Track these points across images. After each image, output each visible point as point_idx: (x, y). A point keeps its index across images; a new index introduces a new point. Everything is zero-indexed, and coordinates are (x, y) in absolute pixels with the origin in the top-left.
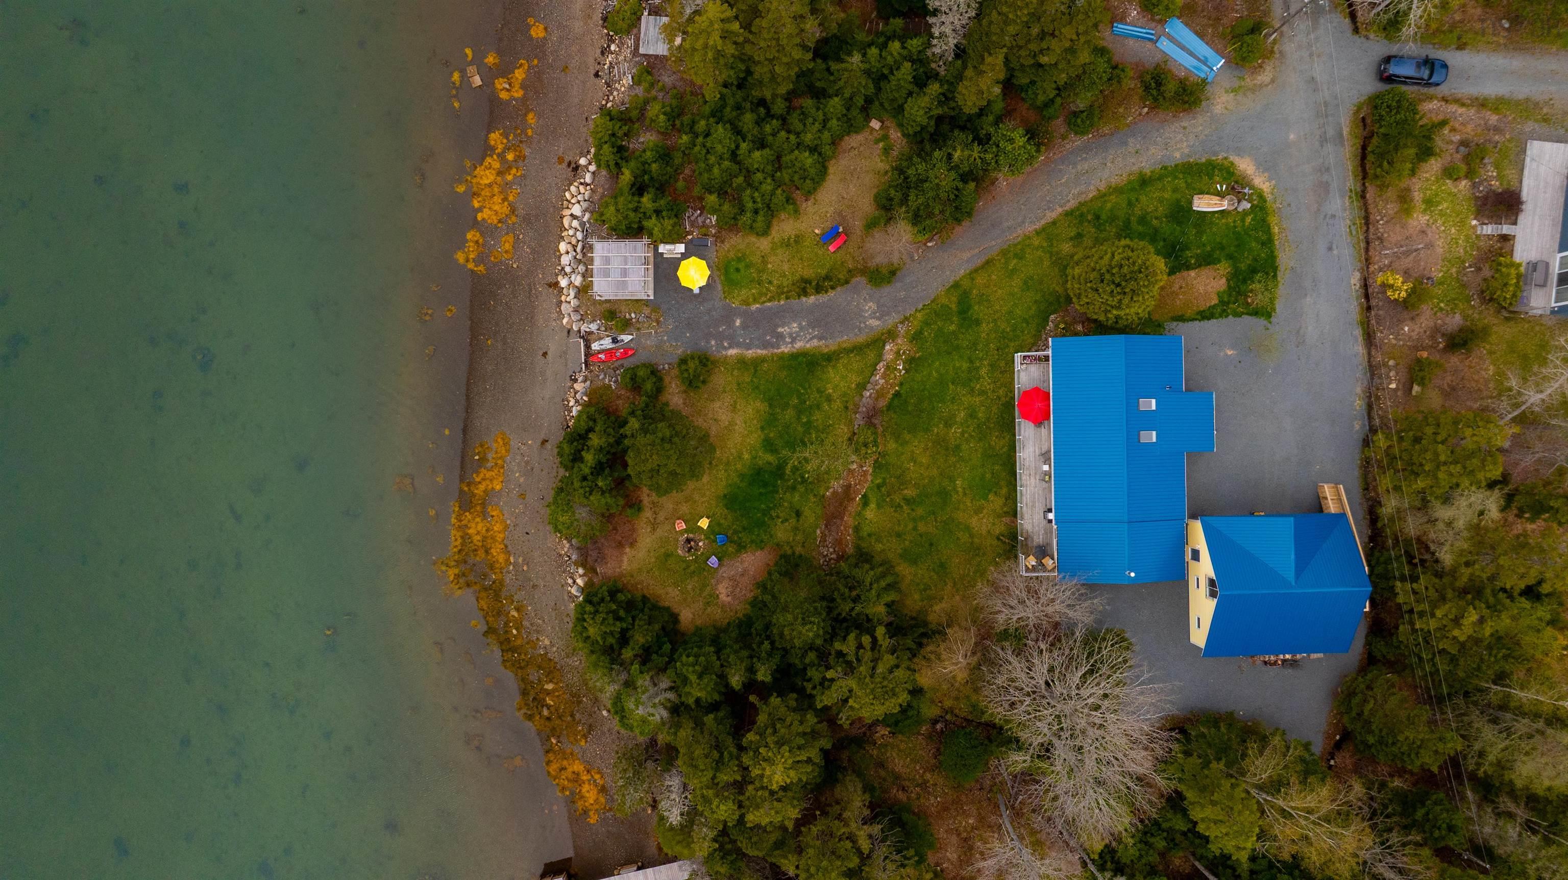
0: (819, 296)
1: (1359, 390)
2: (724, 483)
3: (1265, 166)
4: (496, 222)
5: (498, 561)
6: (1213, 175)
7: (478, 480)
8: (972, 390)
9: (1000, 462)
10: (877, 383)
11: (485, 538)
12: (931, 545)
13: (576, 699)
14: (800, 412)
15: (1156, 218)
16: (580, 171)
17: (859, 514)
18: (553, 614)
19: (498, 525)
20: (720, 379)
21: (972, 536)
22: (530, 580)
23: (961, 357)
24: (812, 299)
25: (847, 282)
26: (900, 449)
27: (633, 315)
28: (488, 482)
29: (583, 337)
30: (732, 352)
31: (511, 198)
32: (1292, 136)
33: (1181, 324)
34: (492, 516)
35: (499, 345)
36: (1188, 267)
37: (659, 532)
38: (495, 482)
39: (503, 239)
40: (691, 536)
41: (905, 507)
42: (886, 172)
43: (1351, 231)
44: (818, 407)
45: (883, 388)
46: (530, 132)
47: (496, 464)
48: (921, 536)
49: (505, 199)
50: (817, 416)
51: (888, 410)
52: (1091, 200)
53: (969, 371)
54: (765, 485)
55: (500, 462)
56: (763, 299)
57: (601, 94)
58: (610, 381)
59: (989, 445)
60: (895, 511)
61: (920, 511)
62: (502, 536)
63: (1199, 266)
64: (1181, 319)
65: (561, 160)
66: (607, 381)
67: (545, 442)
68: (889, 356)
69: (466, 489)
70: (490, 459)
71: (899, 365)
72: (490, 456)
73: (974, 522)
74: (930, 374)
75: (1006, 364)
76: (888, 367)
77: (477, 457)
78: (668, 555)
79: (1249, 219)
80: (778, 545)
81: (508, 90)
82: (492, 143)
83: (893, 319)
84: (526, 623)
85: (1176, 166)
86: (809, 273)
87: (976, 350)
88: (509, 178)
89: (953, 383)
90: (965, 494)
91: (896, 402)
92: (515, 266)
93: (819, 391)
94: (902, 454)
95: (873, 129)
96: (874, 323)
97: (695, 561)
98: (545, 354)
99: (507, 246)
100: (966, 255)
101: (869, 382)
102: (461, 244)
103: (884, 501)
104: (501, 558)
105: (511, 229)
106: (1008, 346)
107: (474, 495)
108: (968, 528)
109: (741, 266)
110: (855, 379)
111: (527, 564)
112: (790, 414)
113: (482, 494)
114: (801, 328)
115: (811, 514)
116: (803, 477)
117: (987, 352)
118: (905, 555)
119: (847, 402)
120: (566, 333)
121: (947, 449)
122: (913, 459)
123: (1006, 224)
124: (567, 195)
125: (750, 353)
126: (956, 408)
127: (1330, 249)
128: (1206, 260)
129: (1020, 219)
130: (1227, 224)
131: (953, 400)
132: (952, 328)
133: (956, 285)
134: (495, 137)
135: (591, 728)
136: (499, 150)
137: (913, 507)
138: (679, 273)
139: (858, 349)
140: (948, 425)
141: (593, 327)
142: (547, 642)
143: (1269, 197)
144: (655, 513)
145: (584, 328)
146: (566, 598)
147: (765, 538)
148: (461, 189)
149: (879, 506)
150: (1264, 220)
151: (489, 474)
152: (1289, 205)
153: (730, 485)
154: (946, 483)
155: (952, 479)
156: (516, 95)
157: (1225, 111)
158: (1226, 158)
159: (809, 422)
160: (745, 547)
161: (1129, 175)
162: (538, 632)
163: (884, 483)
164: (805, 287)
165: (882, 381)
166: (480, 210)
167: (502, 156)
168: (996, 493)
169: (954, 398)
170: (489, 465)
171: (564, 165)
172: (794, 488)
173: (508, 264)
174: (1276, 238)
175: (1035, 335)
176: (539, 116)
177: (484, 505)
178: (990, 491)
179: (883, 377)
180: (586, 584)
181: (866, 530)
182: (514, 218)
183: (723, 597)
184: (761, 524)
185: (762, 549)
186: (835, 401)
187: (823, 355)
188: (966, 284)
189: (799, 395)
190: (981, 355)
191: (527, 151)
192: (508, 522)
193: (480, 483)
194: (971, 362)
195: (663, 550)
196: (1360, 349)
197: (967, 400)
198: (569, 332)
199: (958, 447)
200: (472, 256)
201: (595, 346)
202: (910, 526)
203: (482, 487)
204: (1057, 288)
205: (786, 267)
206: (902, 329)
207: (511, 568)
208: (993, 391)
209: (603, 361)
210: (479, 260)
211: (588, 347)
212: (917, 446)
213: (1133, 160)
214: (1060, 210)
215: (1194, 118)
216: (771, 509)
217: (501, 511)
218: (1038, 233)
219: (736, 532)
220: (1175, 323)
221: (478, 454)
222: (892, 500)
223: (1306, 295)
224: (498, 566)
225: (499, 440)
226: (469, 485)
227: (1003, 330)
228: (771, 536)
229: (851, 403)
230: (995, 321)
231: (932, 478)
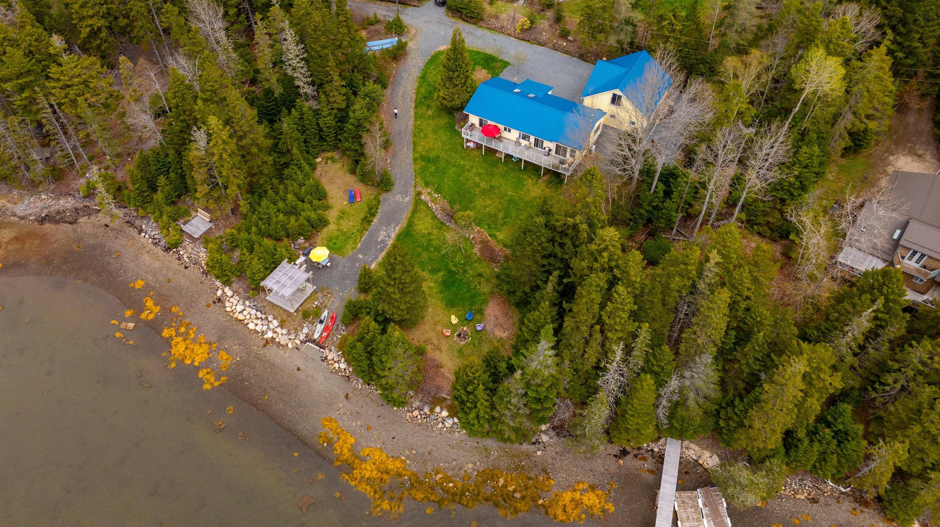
0: (377, 216)
2: (439, 302)
4: (207, 356)
5: (398, 468)
7: (339, 451)
8: (468, 170)
11: (378, 469)
13: (518, 468)
14: (427, 250)
16: (222, 299)
17: (498, 241)
18: (455, 451)
19: (376, 454)
21: (540, 198)
22: (424, 454)
23: (449, 169)
24: (375, 220)
25: (379, 202)
27: (316, 303)
28: (345, 446)
29: (306, 341)
30: (374, 265)
31: (203, 341)
34: (368, 455)
35: (272, 393)
37: (444, 348)
38: (349, 441)
39: (219, 357)
40: (457, 333)
42: (343, 165)
43: (493, 33)
44: (430, 240)
46: (181, 314)
47: (338, 434)
49: (200, 345)
50: (435, 243)
52: (416, 96)
53: (458, 168)
54: (453, 283)
55: (338, 430)
56: (358, 240)
57: (197, 270)
58: (341, 334)
61: (513, 214)
62: (384, 456)
65: (208, 306)
66: (339, 337)
67: (347, 397)
68: (428, 198)
69: (339, 463)
70: (332, 436)
72: (331, 435)
73: (533, 194)
74: (448, 185)
76: (433, 201)
77: (325, 445)
78: (460, 351)
80: (491, 293)
81: (151, 313)
82: (167, 336)
83: (412, 192)
84: (450, 473)
86: (362, 215)
88: (192, 336)
89: (460, 177)
90: (517, 193)
92: (238, 359)
93: (422, 237)
94: (479, 211)
95: (320, 163)
96: (407, 199)
97: (473, 339)
98: (299, 369)
99: (225, 357)
100: (405, 150)
101: (434, 213)
102: (201, 382)
103: (498, 228)
104: (398, 464)
105: (219, 349)
106: (457, 149)
107: (346, 460)
108: (535, 198)
109: (334, 241)
110: (428, 219)
111: (412, 449)
112: (425, 255)
113: (349, 454)
114: (386, 231)
115: (485, 268)
116: (462, 264)
117: (454, 158)
119: (437, 227)
120: (297, 351)
121: (490, 191)
122: (485, 207)
123: (403, 130)
124: (228, 309)
125: (380, 259)
126: (472, 180)
129: (404, 124)
131: (467, 180)
132: (433, 168)
133: (415, 160)
134: (166, 333)
135: (545, 471)
136: (174, 334)
137: (509, 216)
138: (314, 260)
139: (415, 211)
140: (478, 186)
141: (305, 330)
142: (470, 466)
144: (431, 344)
145: (302, 337)
146: (449, 436)
147: (483, 298)
148: (173, 365)
149: (499, 231)
151: (341, 442)
154: (506, 198)
155: (505, 195)
156: (157, 311)
158: (434, 52)
159: (435, 248)
160: (481, 309)
161: (416, 81)
162: (460, 468)
163: (489, 225)
164: (367, 221)
165: (438, 206)
166: (193, 361)
167: (178, 335)
168: (524, 180)
170: (335, 439)
171: (213, 305)
172: (465, 271)
173: (234, 363)
176: (178, 305)
177: (357, 457)
178: (522, 182)
179: (436, 205)
180: (448, 411)
181: (508, 242)
182: (214, 345)
183: (504, 335)
184: (474, 296)
185: (488, 302)
187: (406, 227)
188: (417, 155)
189: (418, 246)
191: (188, 320)
192: (378, 446)
193: (342, 451)
195: (456, 352)
197: (471, 174)
198: (297, 349)
199: (491, 186)
200: (212, 380)
201: (316, 336)
202: (519, 222)
203: (345, 451)
205: (351, 223)
206: (419, 189)
207: (408, 462)
209: (328, 335)
210: (218, 378)
211: (314, 341)
212: (479, 202)
213: (411, 78)
214: (412, 109)
215: (411, 54)
216: (469, 287)
217: (368, 447)
218: (416, 120)
219: (470, 310)
221: (324, 442)
222: (500, 224)
223: (508, 52)
224: (401, 470)
225: (326, 423)
226: (338, 460)
227: (449, 148)
228: (484, 294)
229: (439, 226)
230: (442, 150)
231: (500, 203)
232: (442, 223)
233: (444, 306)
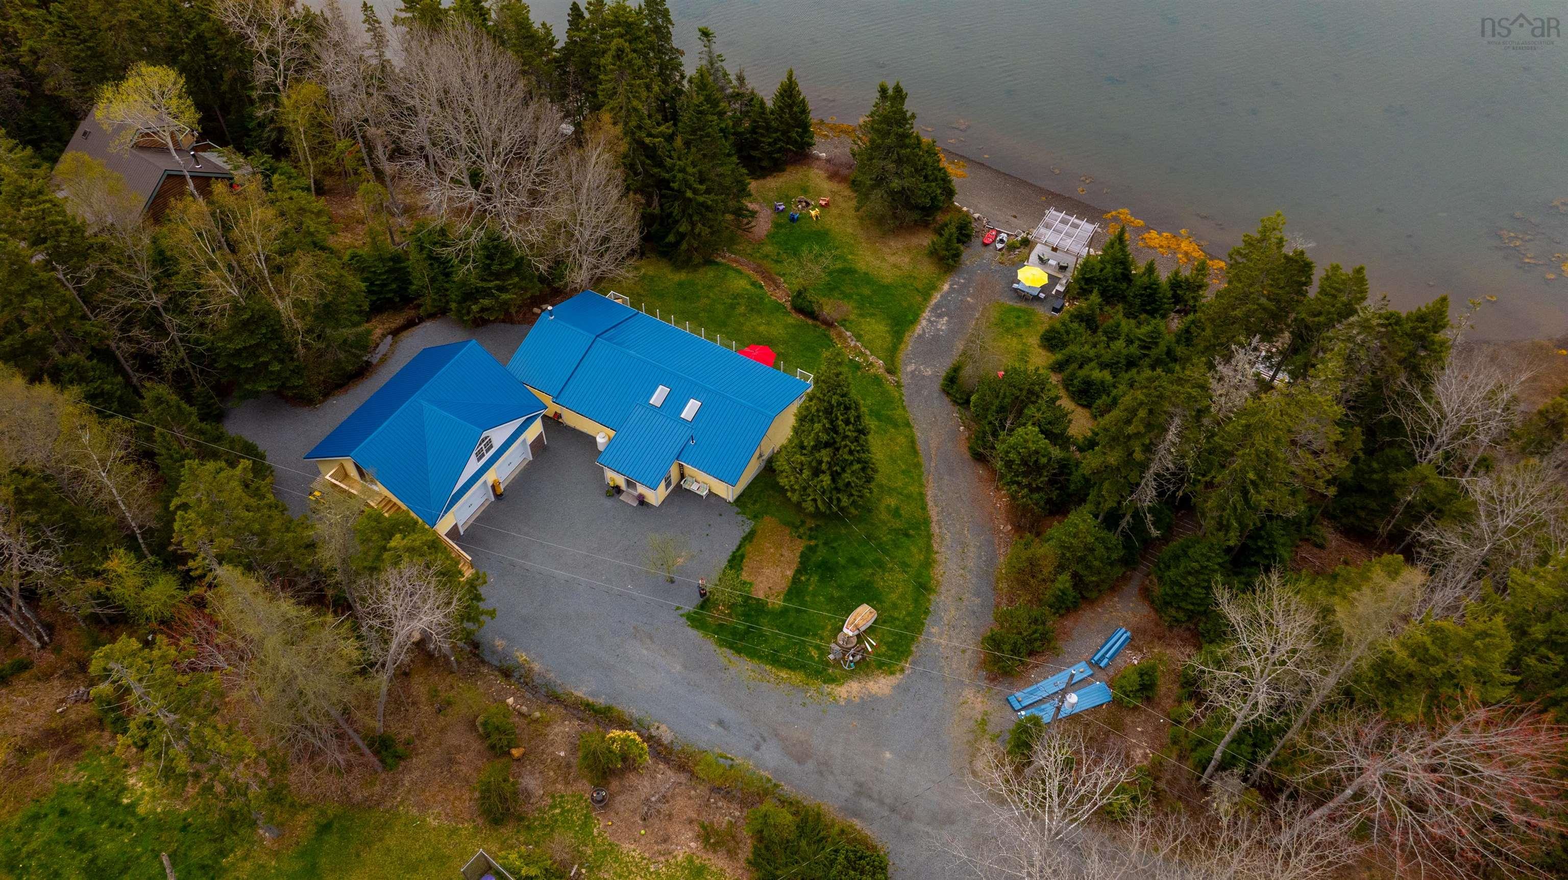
0: (959, 350)
1: (537, 667)
2: (839, 237)
3: (868, 705)
6: (889, 648)
10: (854, 342)
12: (685, 299)
14: (863, 297)
15: (873, 574)
17: (747, 277)
20: (927, 269)
24: (960, 346)
30: (946, 287)
32: (888, 755)
33: (744, 535)
36: (799, 572)
37: (826, 193)
41: (730, 301)
43: (726, 758)
44: (860, 308)
45: (846, 342)
48: (699, 297)
51: (825, 334)
52: (929, 542)
60: (732, 295)
61: (719, 306)
63: (795, 580)
64: (750, 537)
68: (872, 359)
71: (860, 360)
76: (863, 354)
78: (805, 191)
79: (815, 654)
85: (923, 624)
91: (828, 342)
93: (873, 314)
96: (910, 368)
101: (856, 338)
110: (867, 335)
112: (867, 292)
118: (690, 282)
119: (851, 322)
125: (937, 295)
127: (721, 723)
128: (795, 590)
130: (823, 628)
137: (727, 305)
139: (894, 349)
143: (827, 688)
144: (844, 197)
150: (803, 667)
152: (804, 705)
157: (961, 700)
158: (902, 670)
161: (938, 582)
165: (853, 345)
174: (774, 670)
179: (856, 347)
186: (857, 317)
187: (904, 331)
189: (878, 303)
195: (811, 190)
196: (581, 692)
202: (712, 296)
213: (953, 592)
214: (935, 519)
215: (970, 666)
218: (922, 495)
220: (747, 530)
223: (685, 667)
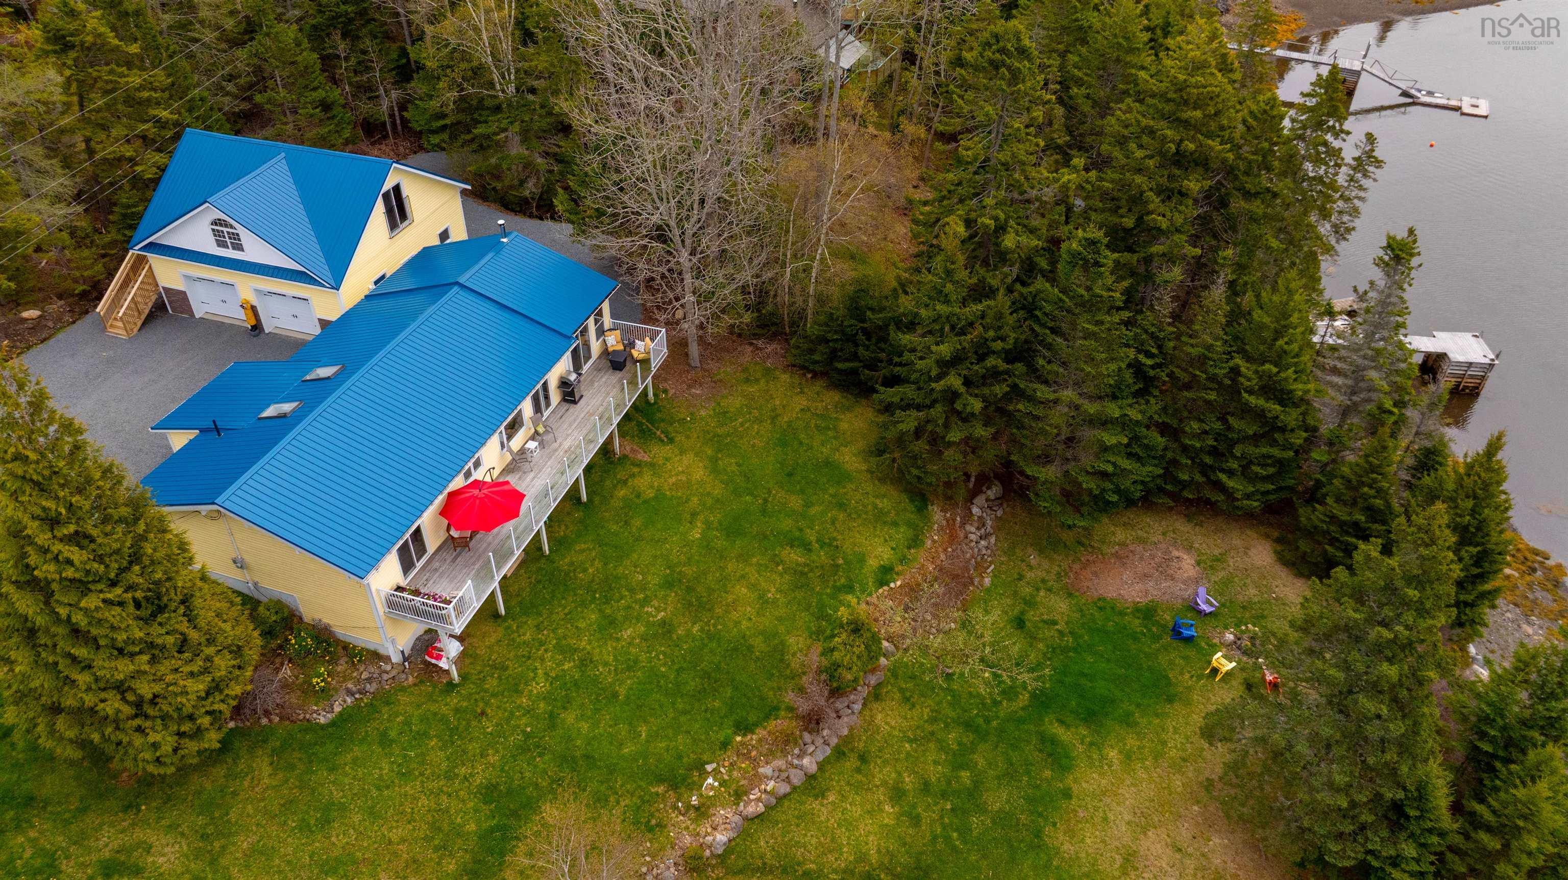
2: (1170, 724)
8: (582, 665)
9: (602, 532)
10: (780, 775)
12: (790, 475)
14: (972, 794)
17: (903, 560)
21: (714, 460)
23: (570, 739)
26: (782, 629)
41: (813, 539)
44: (926, 787)
45: (770, 755)
48: (802, 491)
50: (935, 772)
51: (776, 709)
53: (567, 702)
54: (1079, 691)
59: (606, 564)
60: (835, 539)
61: (787, 524)
68: (727, 818)
71: (712, 788)
73: (699, 473)
74: (653, 737)
75: (483, 680)
76: (740, 795)
87: (527, 736)
89: (615, 695)
90: (694, 515)
91: (752, 718)
93: (915, 819)
94: (780, 619)
101: (794, 788)
103: (847, 562)
106: (457, 710)
108: (715, 471)
112: (996, 801)
117: (508, 720)
118: (841, 477)
119: (858, 770)
121: (690, 589)
122: (764, 602)
126: (633, 650)
131: (632, 666)
137: (797, 534)
140: (666, 628)
149: (862, 560)
153: (1157, 715)
154: (720, 543)
155: (707, 545)
159: (956, 766)
165: (765, 772)
168: (638, 496)
169: (629, 668)
175: (388, 703)
178: (646, 502)
179: (758, 779)
181: (902, 534)
183: (1188, 558)
184: (1098, 633)
185: (1101, 597)
186: (884, 783)
189: (963, 829)
190: (524, 720)
194: (552, 716)
197: (606, 653)
199: (669, 584)
202: (813, 511)
204: (267, 770)
208: (542, 643)
212: (745, 619)
216: (1074, 650)
222: (833, 558)
227: (443, 748)
228: (1080, 609)
229: (851, 763)
230: (450, 776)
231: (743, 558)
232: (839, 753)
233: (1177, 705)
